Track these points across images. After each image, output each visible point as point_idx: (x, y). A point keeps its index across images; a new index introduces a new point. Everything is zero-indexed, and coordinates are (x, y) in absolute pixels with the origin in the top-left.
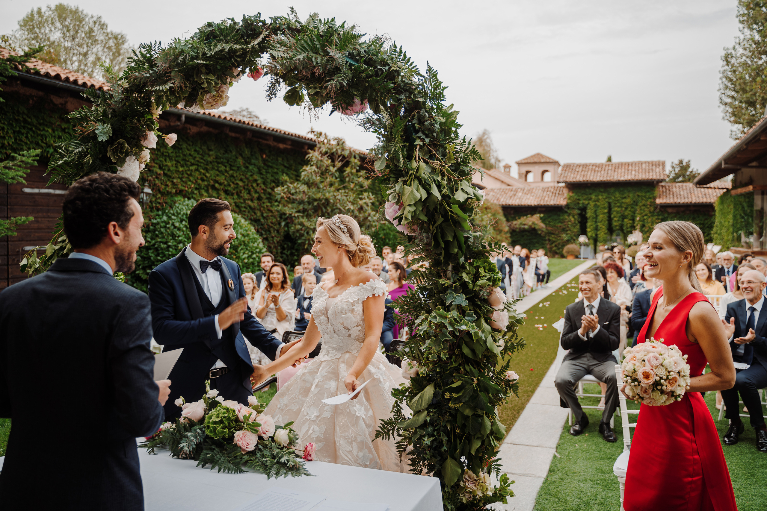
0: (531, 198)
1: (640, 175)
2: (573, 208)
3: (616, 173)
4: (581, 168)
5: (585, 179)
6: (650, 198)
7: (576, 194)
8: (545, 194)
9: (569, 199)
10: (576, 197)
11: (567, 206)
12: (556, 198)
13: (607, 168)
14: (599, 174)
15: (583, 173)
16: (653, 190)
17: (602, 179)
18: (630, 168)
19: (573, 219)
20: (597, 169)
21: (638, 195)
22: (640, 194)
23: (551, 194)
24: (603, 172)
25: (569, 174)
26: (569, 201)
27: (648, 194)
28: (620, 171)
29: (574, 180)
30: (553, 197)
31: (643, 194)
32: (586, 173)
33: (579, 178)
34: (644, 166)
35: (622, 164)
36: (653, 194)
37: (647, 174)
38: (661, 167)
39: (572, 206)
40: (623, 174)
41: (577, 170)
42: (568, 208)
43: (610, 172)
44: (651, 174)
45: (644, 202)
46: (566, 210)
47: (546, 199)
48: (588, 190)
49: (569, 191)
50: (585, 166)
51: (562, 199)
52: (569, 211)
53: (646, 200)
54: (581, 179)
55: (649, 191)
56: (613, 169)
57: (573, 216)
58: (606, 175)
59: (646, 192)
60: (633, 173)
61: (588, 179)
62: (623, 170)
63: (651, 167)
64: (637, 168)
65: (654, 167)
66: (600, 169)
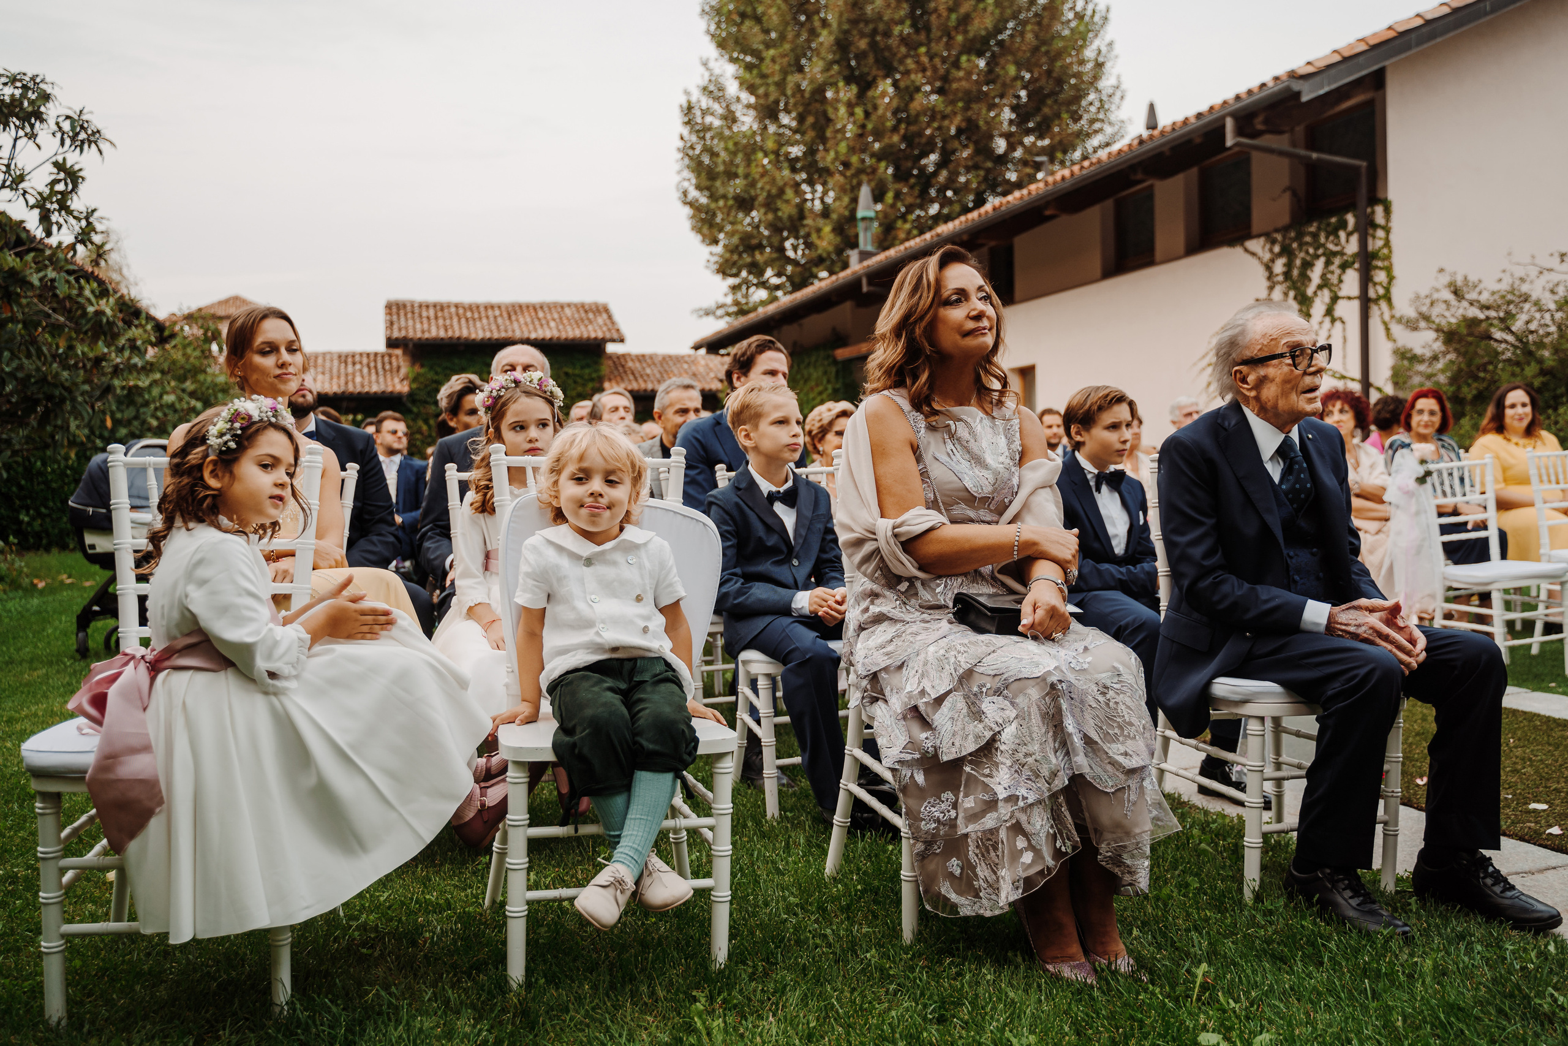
0: (320, 377)
1: (569, 329)
2: (426, 402)
3: (516, 325)
4: (432, 312)
5: (450, 334)
6: (592, 380)
7: (431, 368)
8: (350, 369)
9: (415, 380)
10: (431, 375)
11: (411, 394)
12: (381, 379)
13: (490, 313)
14: (478, 324)
15: (441, 322)
16: (597, 363)
17: (488, 335)
18: (541, 314)
19: (425, 428)
20: (469, 314)
21: (567, 374)
22: (570, 371)
23: (365, 370)
24: (485, 321)
25: (410, 323)
26: (414, 386)
27: (587, 371)
28: (522, 320)
29: (427, 335)
30: (374, 377)
31: (577, 372)
32: (448, 322)
33: (435, 332)
34: (568, 311)
35: (520, 306)
36: (597, 371)
37: (583, 328)
38: (605, 316)
39: (422, 395)
40: (531, 327)
41: (424, 314)
42: (414, 402)
43: (500, 320)
44: (590, 328)
45: (580, 389)
46: (409, 405)
47: (358, 379)
48: (456, 361)
49: (413, 364)
50: (440, 307)
51: (397, 380)
52: (415, 410)
53: (584, 385)
54: (442, 334)
55: (588, 366)
56: (505, 315)
57: (426, 422)
58: (494, 327)
59: (582, 368)
60: (552, 324)
61: (457, 334)
62: (529, 320)
63: (583, 315)
64: (556, 316)
65: (591, 315)
66: (476, 315)
